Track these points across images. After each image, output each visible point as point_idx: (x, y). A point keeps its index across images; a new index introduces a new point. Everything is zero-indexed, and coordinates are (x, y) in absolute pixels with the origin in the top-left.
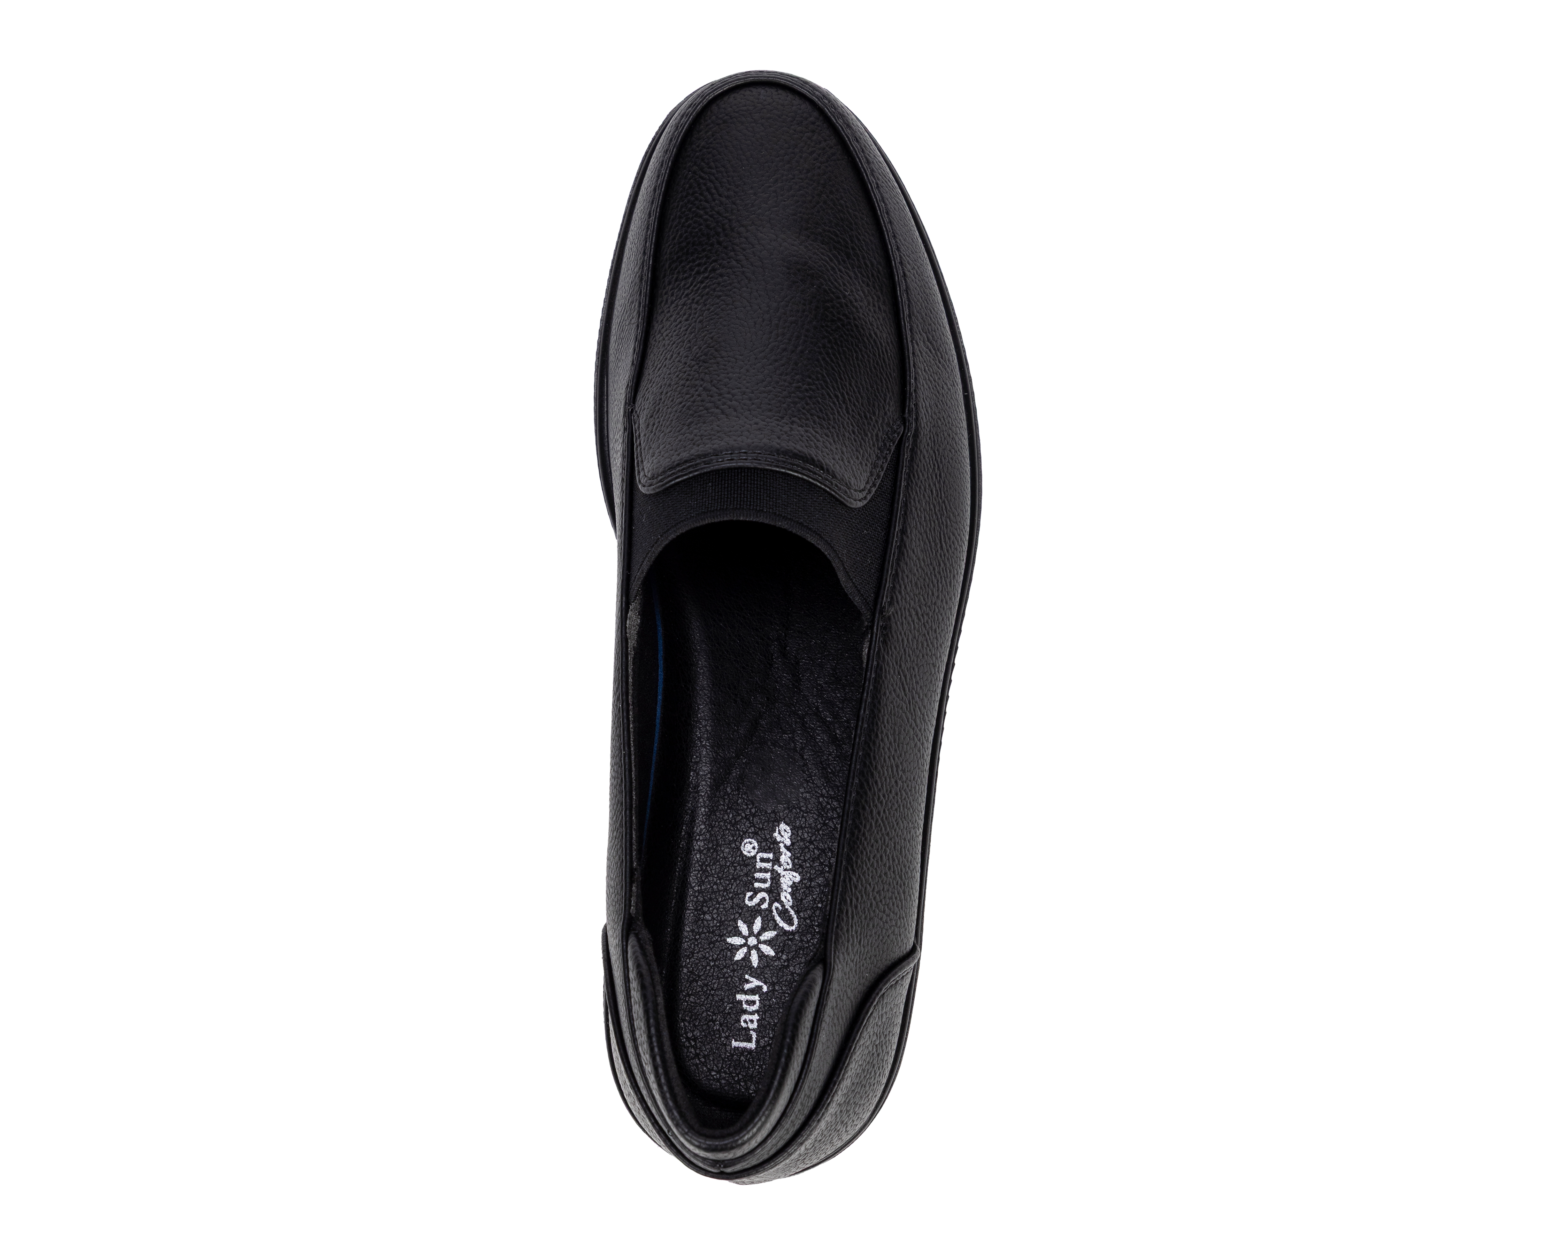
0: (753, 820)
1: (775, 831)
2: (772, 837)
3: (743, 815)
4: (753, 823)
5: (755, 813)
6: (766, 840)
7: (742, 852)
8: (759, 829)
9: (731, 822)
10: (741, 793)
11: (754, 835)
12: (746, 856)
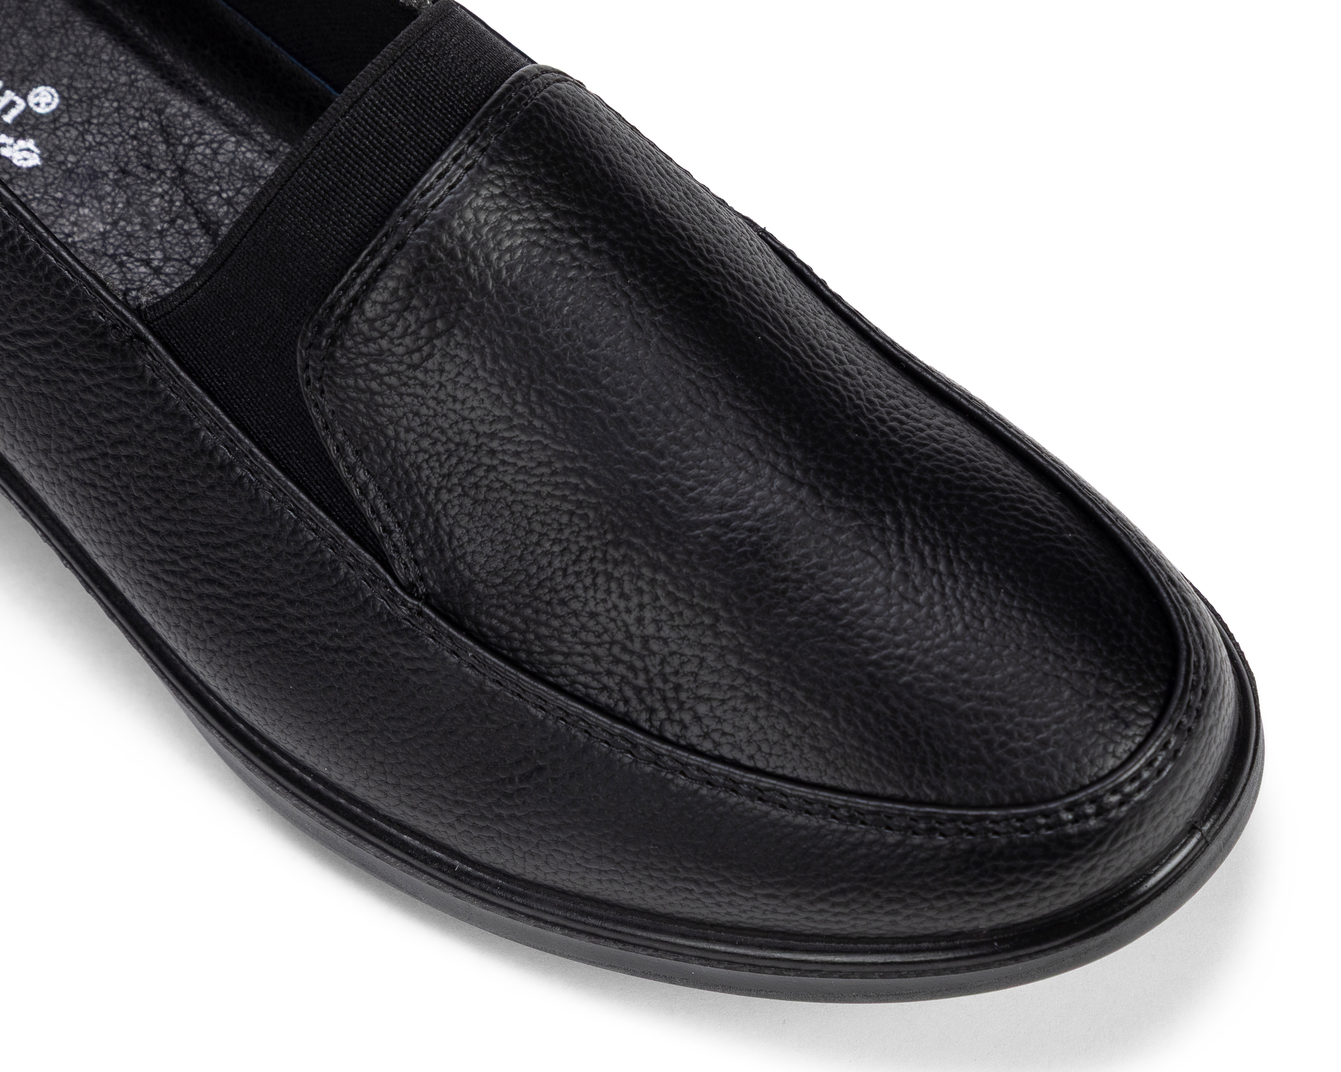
0: (77, 129)
1: (37, 145)
2: (33, 136)
3: (95, 121)
4: (72, 126)
5: (83, 137)
6: (34, 127)
7: (45, 85)
8: (57, 129)
9: (97, 97)
10: (127, 137)
11: (54, 116)
12: (36, 87)
